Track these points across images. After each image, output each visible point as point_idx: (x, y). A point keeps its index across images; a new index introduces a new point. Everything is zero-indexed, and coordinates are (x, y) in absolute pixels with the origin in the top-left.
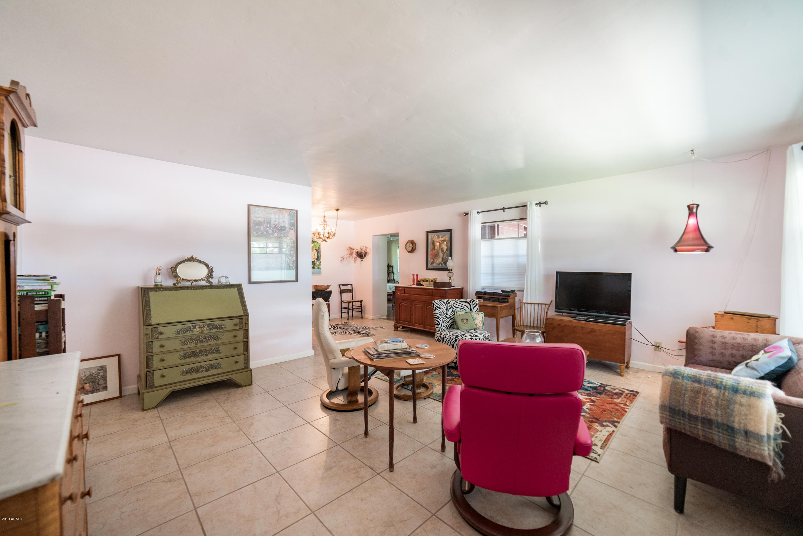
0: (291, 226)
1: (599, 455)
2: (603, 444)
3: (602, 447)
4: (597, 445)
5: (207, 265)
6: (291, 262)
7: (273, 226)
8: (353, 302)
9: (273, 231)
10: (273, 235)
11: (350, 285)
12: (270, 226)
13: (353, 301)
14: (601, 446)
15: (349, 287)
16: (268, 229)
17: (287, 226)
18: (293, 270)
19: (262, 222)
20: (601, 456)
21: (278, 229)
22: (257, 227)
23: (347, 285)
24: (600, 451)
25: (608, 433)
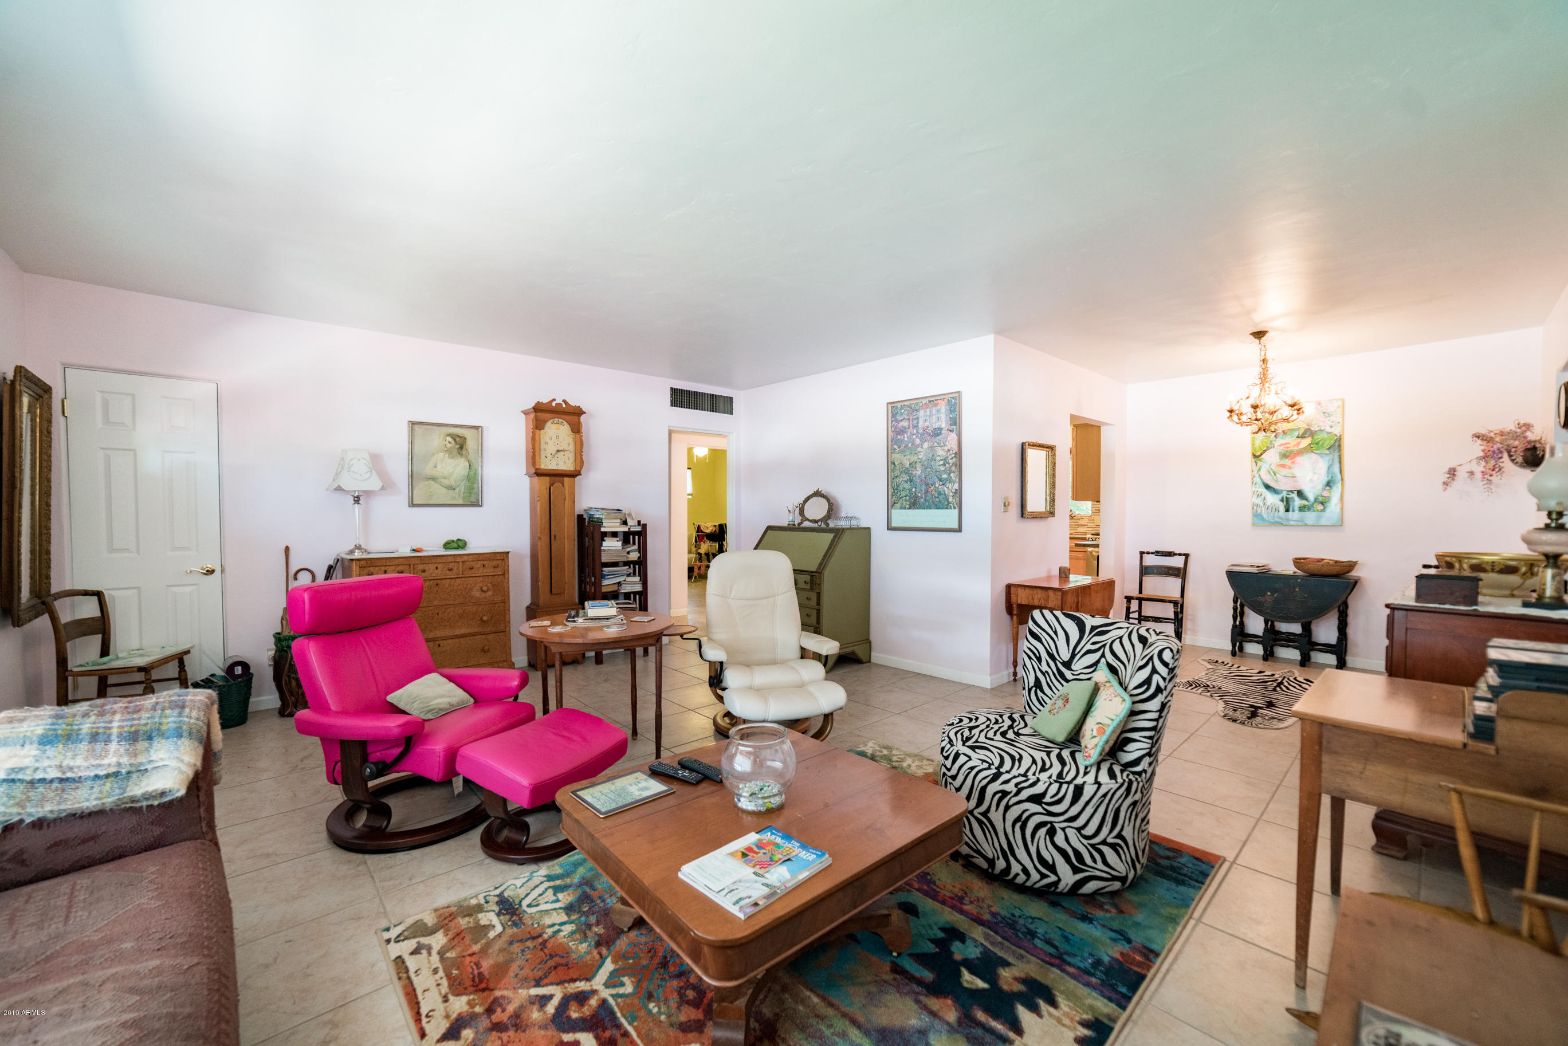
0: (951, 425)
1: (388, 941)
2: (407, 971)
3: (399, 961)
4: (412, 953)
5: (828, 500)
6: (951, 494)
7: (921, 431)
8: (1140, 600)
9: (921, 440)
10: (922, 447)
11: (1180, 555)
12: (917, 432)
13: (1141, 596)
14: (403, 962)
15: (1178, 562)
16: (914, 437)
17: (943, 426)
18: (955, 508)
19: (905, 428)
20: (384, 944)
21: (929, 435)
22: (899, 437)
23: (1170, 554)
24: (395, 950)
25: (424, 1011)
